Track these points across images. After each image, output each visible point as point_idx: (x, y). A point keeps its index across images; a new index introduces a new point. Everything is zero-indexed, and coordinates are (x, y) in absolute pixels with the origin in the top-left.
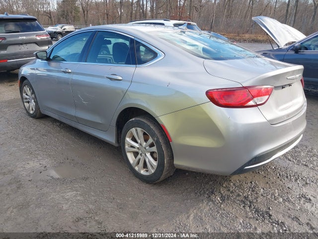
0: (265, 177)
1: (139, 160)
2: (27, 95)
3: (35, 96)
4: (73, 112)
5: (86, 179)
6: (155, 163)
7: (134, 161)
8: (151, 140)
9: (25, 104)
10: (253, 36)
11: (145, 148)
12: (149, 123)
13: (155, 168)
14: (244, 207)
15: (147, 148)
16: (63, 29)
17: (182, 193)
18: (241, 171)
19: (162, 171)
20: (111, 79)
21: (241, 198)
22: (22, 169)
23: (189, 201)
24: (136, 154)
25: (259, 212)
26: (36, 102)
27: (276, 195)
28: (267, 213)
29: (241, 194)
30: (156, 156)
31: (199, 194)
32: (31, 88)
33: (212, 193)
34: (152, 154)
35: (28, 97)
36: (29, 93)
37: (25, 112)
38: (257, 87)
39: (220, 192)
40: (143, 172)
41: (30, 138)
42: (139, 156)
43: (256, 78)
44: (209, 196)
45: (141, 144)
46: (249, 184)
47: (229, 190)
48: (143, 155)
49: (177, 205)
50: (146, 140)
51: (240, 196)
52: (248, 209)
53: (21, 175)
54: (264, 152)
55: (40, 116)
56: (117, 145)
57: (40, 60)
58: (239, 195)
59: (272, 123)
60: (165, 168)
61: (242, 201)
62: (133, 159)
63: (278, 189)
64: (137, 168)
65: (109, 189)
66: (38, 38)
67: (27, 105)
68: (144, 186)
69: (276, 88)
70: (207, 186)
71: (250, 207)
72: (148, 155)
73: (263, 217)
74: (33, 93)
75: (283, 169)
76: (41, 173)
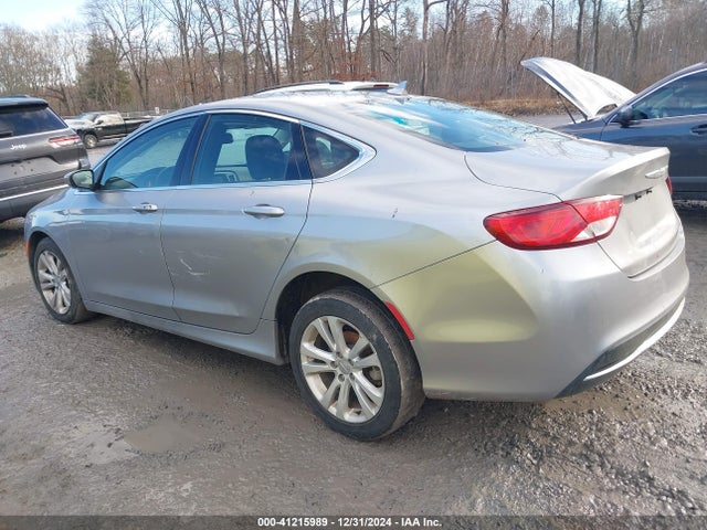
0: (617, 396)
1: (338, 389)
2: (48, 272)
3: (70, 273)
4: (166, 299)
5: (218, 447)
6: (377, 394)
7: (324, 394)
8: (362, 342)
9: (45, 293)
10: (514, 102)
11: (350, 360)
12: (355, 304)
13: (379, 404)
14: (589, 467)
15: (355, 360)
16: (96, 122)
17: (446, 454)
18: (578, 386)
19: (397, 408)
20: (256, 215)
21: (578, 449)
22: (64, 442)
23: (466, 469)
24: (328, 377)
25: (623, 475)
26: (72, 286)
27: (652, 434)
28: (643, 475)
29: (575, 439)
30: (379, 375)
31: (483, 451)
32: (59, 255)
33: (512, 444)
34: (367, 372)
35: (50, 277)
36: (54, 268)
37: (46, 312)
38: (585, 201)
39: (528, 441)
40: (349, 417)
41: (69, 369)
42: (336, 381)
43: (586, 181)
44: (508, 453)
45: (338, 353)
46: (587, 416)
47: (547, 435)
48: (346, 377)
49: (441, 481)
50: (350, 343)
51: (575, 443)
52: (599, 471)
53: (66, 456)
54: (622, 339)
55: (84, 317)
56: (280, 362)
57: (76, 191)
58: (571, 443)
59: (629, 273)
60: (403, 401)
61: (581, 455)
62: (321, 391)
63: (652, 421)
64: (333, 410)
65: (277, 464)
66: (55, 145)
67: (48, 295)
68: (355, 449)
69: (627, 198)
70: (498, 432)
71: (602, 465)
72: (359, 375)
73: (637, 485)
74: (65, 265)
75: (651, 376)
76: (110, 445)
